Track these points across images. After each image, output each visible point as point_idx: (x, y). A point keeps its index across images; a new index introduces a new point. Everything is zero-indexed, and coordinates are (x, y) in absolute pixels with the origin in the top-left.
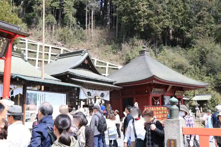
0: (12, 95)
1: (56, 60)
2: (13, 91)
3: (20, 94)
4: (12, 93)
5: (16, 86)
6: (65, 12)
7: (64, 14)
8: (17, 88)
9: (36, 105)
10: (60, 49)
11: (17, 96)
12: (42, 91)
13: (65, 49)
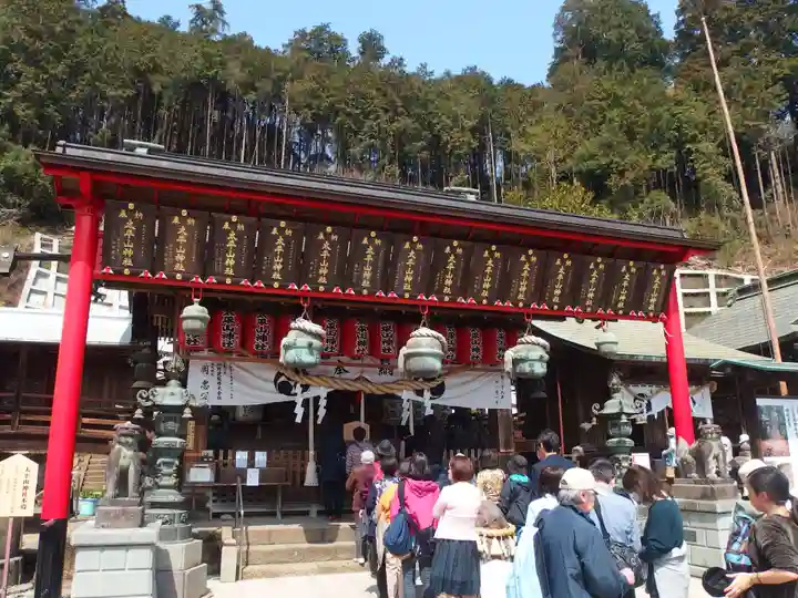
0: (650, 413)
1: (730, 306)
2: (649, 402)
3: (667, 408)
4: (649, 407)
5: (654, 388)
6: (699, 175)
7: (698, 180)
8: (657, 392)
9: (786, 438)
10: (707, 276)
11: (661, 414)
12: (783, 398)
13: (720, 272)
